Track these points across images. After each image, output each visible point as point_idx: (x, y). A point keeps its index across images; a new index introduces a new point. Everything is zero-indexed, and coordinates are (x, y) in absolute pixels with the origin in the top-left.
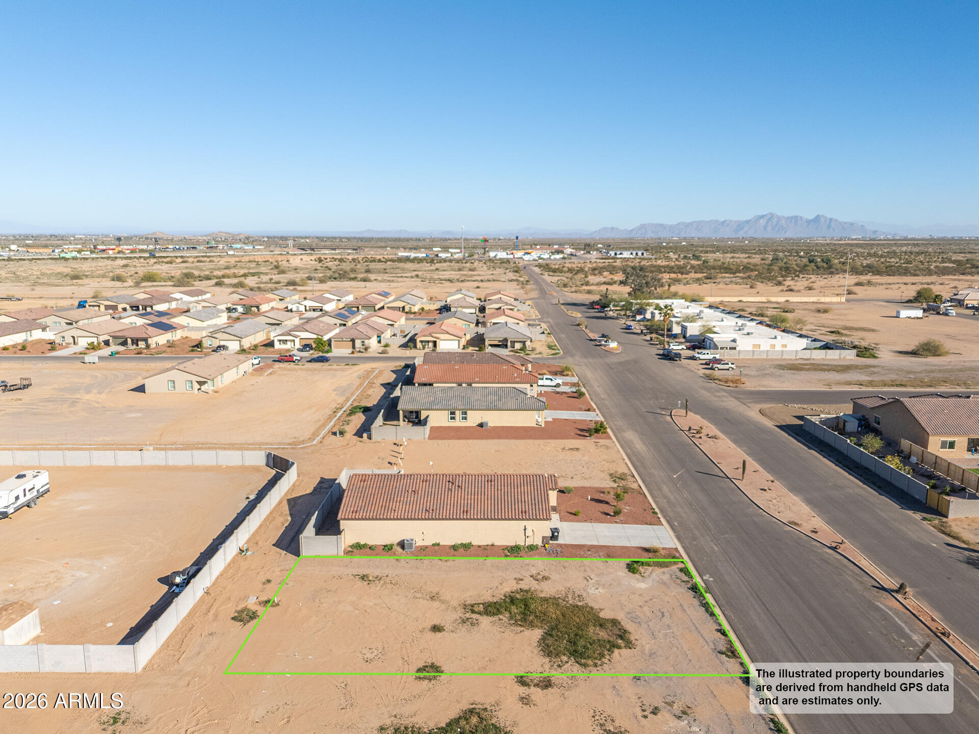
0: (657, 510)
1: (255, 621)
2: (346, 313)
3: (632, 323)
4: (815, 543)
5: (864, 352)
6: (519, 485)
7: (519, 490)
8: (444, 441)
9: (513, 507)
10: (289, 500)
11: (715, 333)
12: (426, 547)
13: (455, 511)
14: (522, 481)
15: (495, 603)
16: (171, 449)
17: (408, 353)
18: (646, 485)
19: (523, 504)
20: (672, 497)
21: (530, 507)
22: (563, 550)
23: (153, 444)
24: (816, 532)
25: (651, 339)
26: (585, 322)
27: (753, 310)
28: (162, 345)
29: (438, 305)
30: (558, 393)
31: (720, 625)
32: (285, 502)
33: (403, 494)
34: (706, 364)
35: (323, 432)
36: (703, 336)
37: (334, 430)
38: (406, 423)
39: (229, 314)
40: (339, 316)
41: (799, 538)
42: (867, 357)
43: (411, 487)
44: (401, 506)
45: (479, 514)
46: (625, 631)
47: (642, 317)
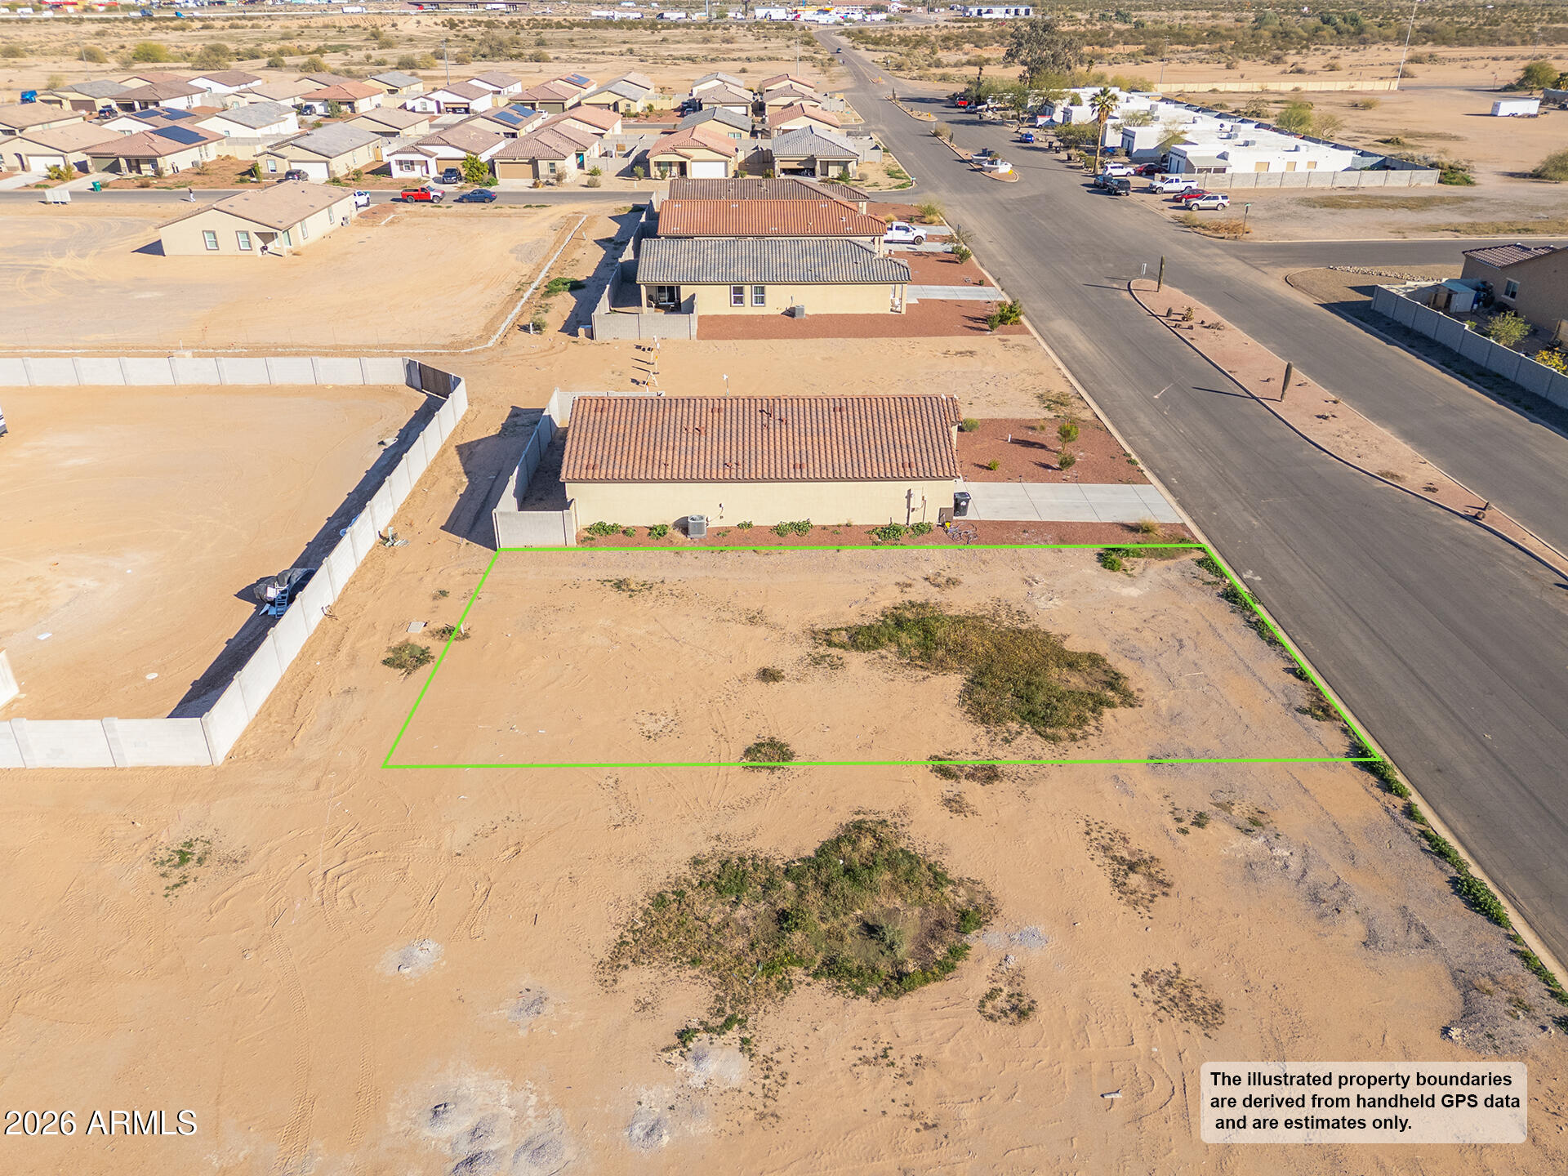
0: (1134, 457)
1: (427, 666)
2: (514, 113)
3: (1031, 131)
4: (1435, 509)
5: (1451, 174)
6: (894, 417)
7: (895, 425)
8: (726, 341)
9: (887, 456)
10: (459, 448)
11: (1187, 143)
12: (728, 530)
13: (779, 466)
14: (899, 408)
15: (868, 628)
16: (226, 355)
17: (636, 185)
18: (1107, 414)
19: (905, 451)
20: (1157, 433)
21: (918, 455)
22: (978, 532)
23: (192, 347)
24: (1434, 490)
25: (1069, 158)
26: (948, 129)
27: (1242, 106)
28: (184, 172)
29: (676, 103)
30: (920, 254)
31: (1291, 660)
32: (453, 451)
33: (678, 435)
34: (1176, 200)
35: (504, 326)
36: (1163, 150)
37: (525, 321)
38: (653, 309)
39: (300, 116)
40: (500, 118)
41: (1405, 502)
42: (1457, 184)
43: (691, 422)
44: (677, 457)
45: (824, 470)
46: (1116, 674)
47: (1047, 119)
